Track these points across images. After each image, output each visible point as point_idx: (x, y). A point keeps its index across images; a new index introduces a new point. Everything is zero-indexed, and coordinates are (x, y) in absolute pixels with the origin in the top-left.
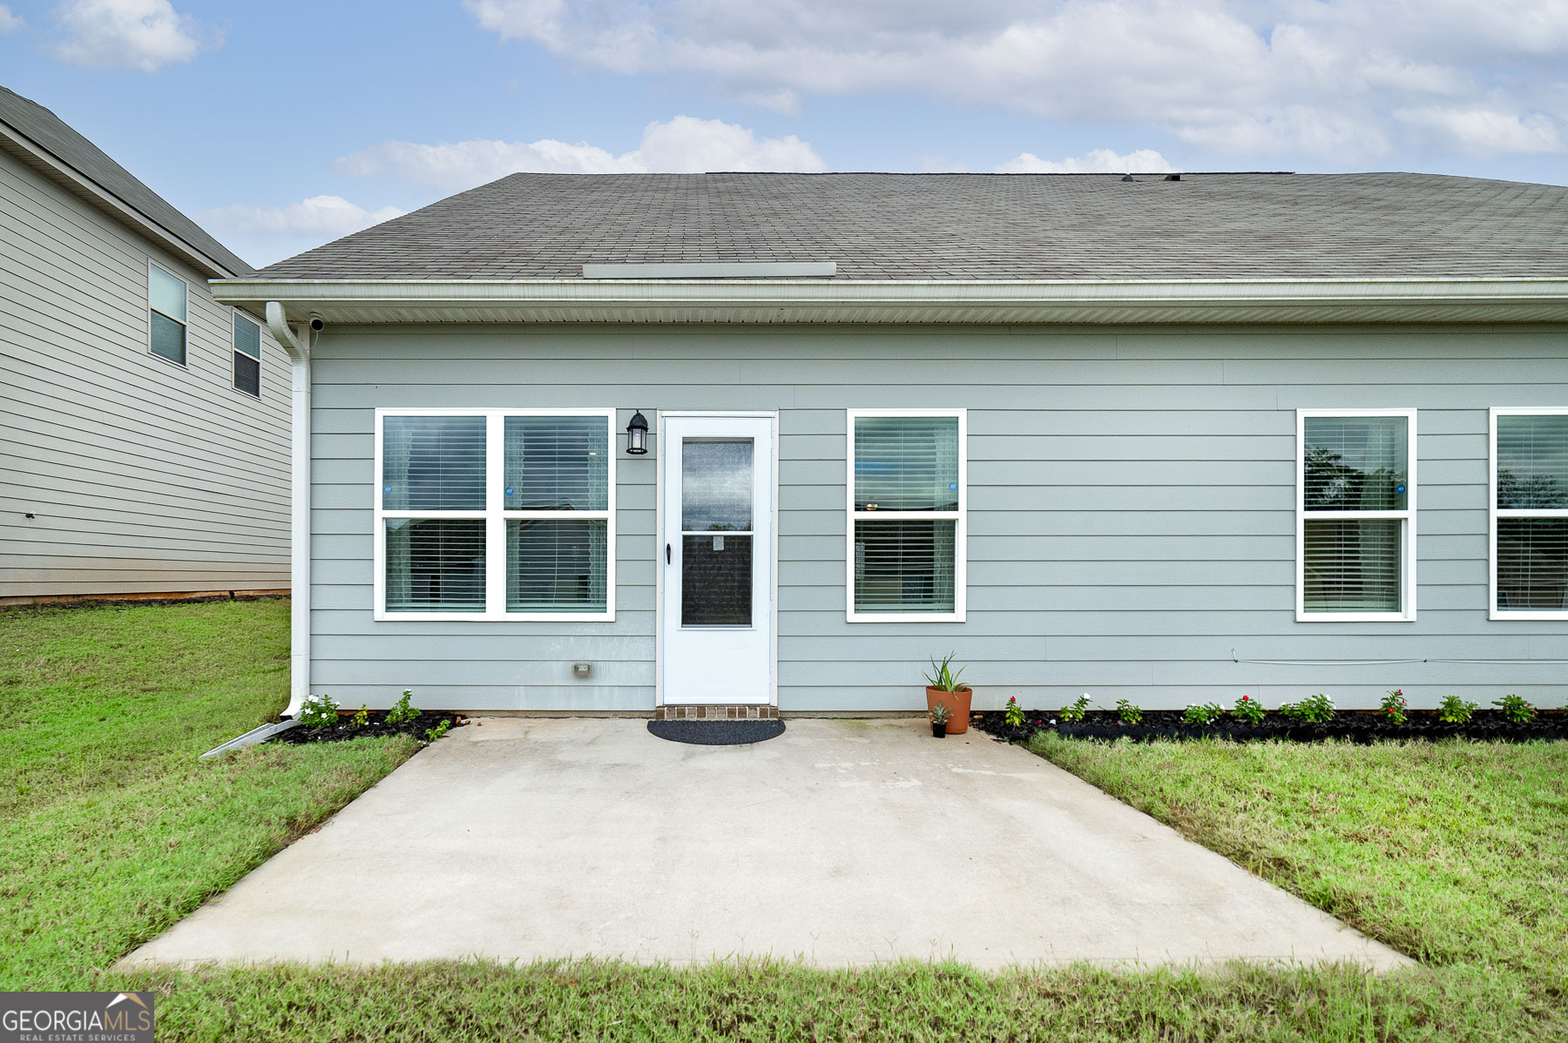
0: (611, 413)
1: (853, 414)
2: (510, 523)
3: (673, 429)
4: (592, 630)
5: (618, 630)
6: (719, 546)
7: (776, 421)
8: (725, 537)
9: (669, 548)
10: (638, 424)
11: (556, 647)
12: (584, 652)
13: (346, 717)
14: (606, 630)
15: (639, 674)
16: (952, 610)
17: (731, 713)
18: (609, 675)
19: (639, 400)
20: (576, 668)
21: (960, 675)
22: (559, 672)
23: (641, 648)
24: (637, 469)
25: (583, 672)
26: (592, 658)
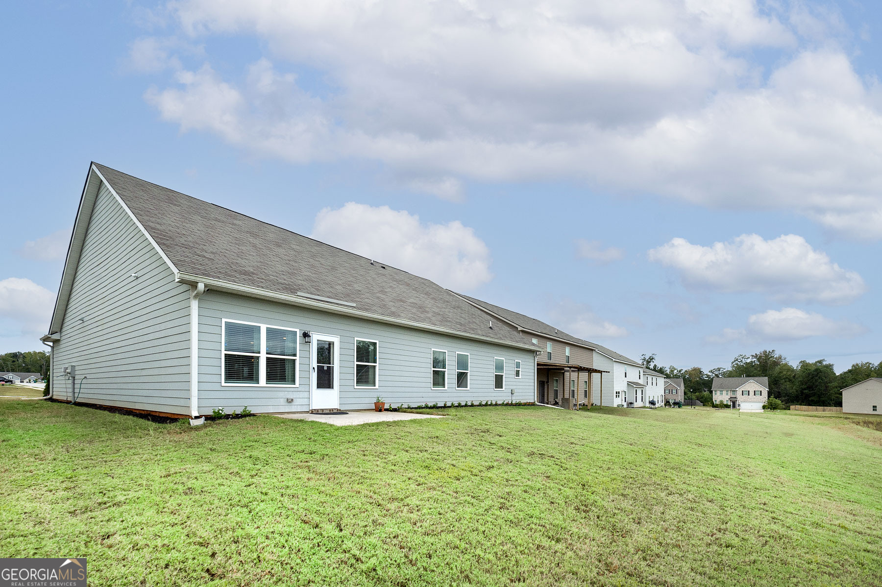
0: (298, 331)
1: (357, 339)
2: (267, 358)
3: (316, 338)
4: (292, 390)
5: (299, 390)
6: (325, 368)
7: (339, 338)
8: (327, 366)
9: (314, 369)
10: (306, 335)
11: (281, 394)
12: (290, 396)
13: (237, 415)
14: (296, 389)
15: (305, 401)
16: (375, 386)
17: (330, 411)
18: (296, 402)
19: (306, 329)
20: (287, 400)
21: (382, 400)
22: (283, 401)
23: (306, 394)
24: (306, 347)
25: (290, 401)
26: (292, 397)
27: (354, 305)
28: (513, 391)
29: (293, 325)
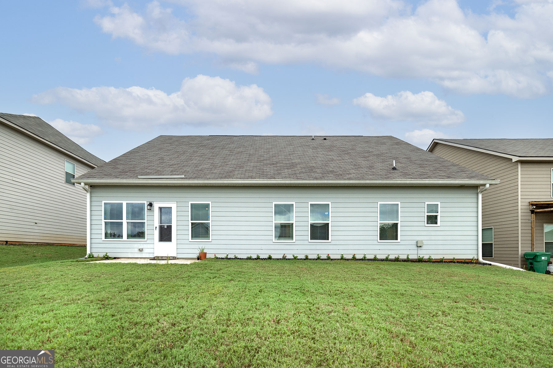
0: (146, 202)
1: (190, 203)
3: (156, 206)
4: (143, 242)
5: (147, 242)
6: (166, 227)
7: (176, 204)
8: (167, 225)
9: (156, 227)
10: (151, 205)
11: (136, 246)
12: (141, 247)
14: (145, 242)
15: (151, 251)
16: (209, 240)
17: (167, 258)
18: (145, 251)
19: (151, 200)
20: (139, 250)
22: (136, 250)
23: (151, 246)
24: (150, 213)
25: (141, 250)
26: (142, 248)
27: (183, 176)
28: (418, 243)
29: (141, 199)
